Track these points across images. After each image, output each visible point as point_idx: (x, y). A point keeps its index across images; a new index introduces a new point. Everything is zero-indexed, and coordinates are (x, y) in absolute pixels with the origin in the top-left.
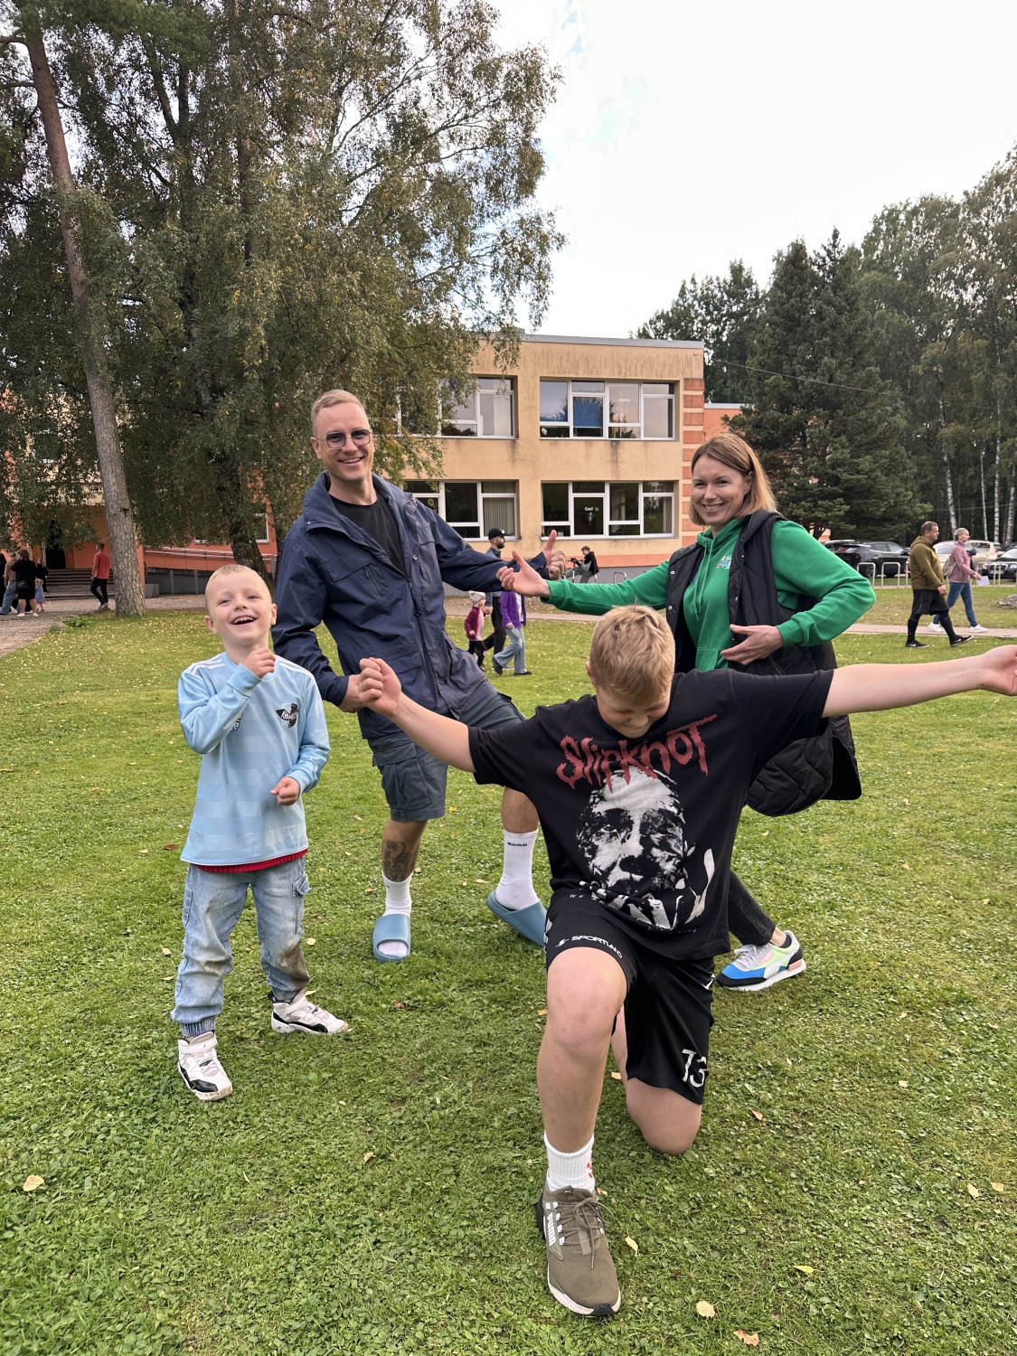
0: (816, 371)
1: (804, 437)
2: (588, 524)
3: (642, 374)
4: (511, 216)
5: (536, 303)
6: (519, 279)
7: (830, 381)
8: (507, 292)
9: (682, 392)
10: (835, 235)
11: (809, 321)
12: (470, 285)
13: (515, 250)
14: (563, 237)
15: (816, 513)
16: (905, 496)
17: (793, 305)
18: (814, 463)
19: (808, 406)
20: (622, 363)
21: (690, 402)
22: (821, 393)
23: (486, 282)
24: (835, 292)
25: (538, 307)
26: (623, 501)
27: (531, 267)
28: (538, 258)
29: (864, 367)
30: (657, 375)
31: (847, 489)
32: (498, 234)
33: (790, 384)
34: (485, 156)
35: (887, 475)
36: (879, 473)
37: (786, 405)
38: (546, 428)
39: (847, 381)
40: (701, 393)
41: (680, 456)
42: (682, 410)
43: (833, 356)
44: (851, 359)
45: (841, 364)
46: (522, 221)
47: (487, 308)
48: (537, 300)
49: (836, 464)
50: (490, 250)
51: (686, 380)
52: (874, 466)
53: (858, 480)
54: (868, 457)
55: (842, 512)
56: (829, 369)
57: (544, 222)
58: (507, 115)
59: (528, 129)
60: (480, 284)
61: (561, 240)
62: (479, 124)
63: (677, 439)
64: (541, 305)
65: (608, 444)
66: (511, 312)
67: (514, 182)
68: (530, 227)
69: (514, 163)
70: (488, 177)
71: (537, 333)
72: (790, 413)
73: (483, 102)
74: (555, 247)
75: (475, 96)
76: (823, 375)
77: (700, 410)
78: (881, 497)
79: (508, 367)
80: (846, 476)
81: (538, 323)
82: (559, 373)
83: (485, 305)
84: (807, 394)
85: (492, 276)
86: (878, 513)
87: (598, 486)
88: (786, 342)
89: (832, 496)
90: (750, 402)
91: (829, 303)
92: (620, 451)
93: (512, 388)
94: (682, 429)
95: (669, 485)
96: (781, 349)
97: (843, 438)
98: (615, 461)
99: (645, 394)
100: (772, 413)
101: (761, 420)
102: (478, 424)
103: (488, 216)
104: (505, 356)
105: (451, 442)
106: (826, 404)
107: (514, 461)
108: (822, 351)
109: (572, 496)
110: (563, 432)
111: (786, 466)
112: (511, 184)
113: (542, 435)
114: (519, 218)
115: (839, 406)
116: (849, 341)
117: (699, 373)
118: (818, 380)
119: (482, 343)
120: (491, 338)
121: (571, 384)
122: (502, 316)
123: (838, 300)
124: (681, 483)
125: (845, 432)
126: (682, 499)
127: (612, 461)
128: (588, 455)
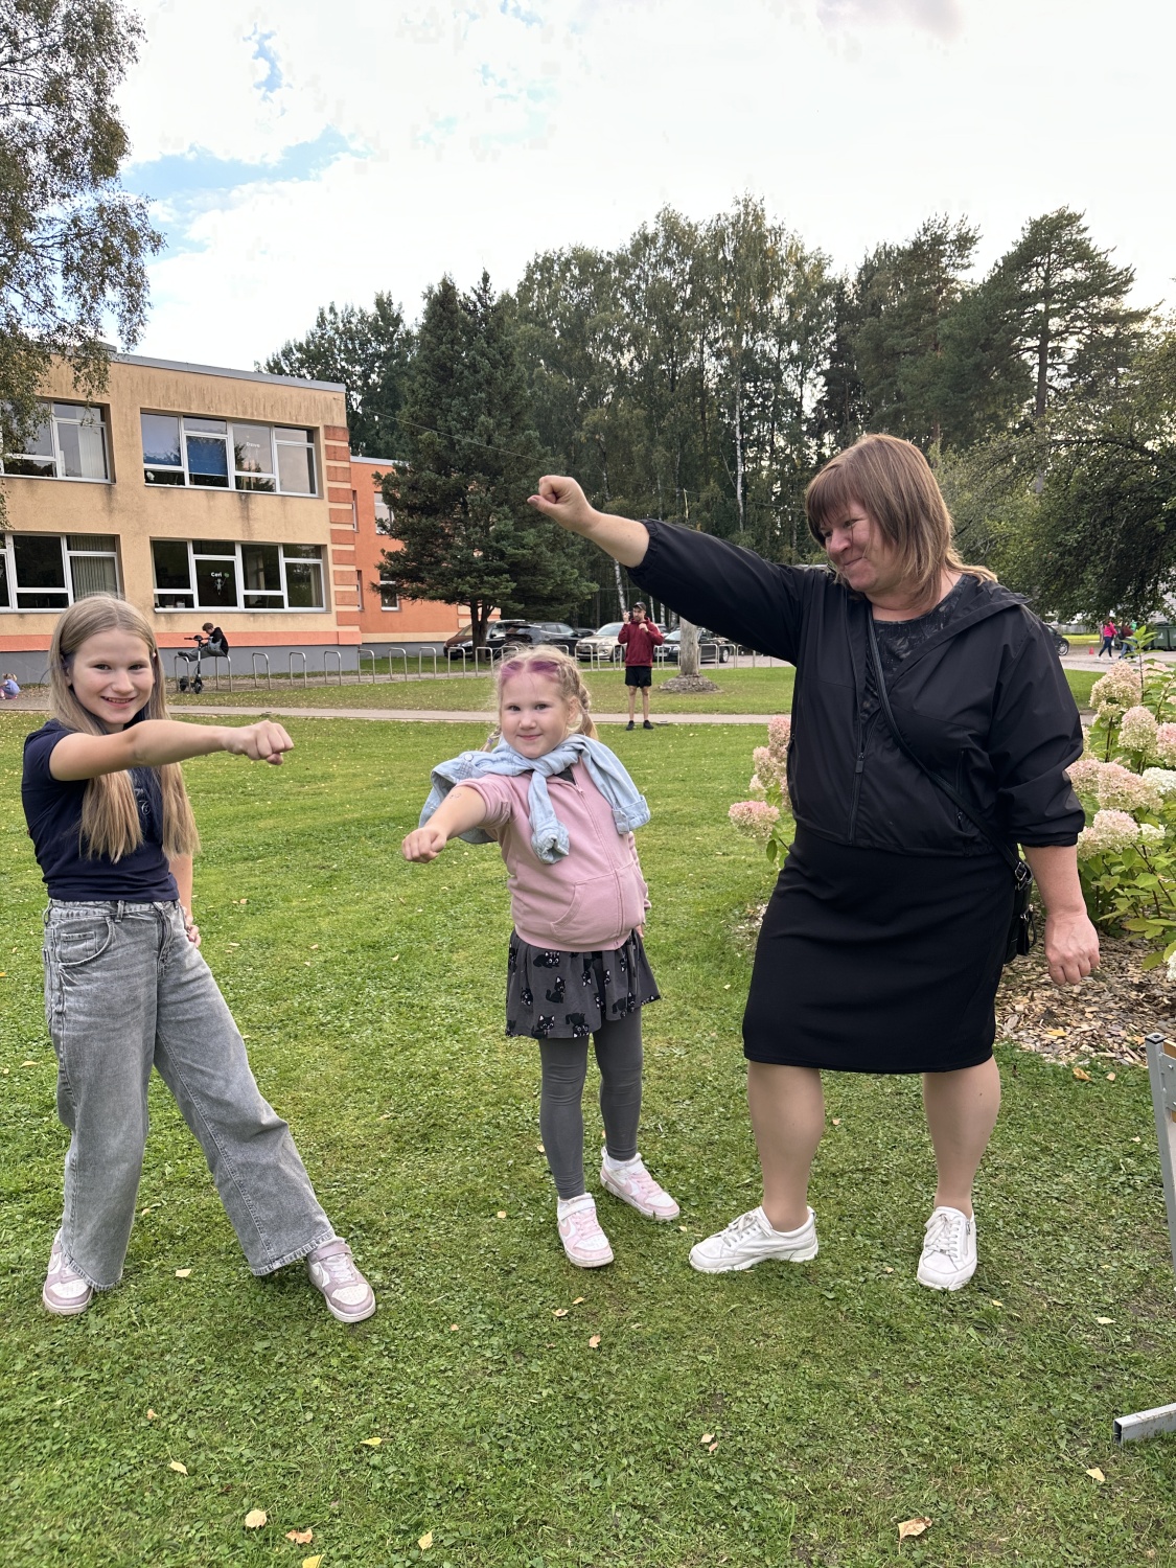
0: (473, 430)
1: (465, 504)
2: (218, 593)
3: (273, 416)
4: (84, 201)
5: (128, 315)
6: (103, 282)
7: (489, 442)
8: (88, 297)
9: (323, 442)
10: (486, 278)
11: (462, 373)
12: (32, 282)
13: (94, 245)
14: (159, 237)
15: (483, 590)
16: (571, 574)
17: (443, 353)
18: (476, 534)
19: (467, 469)
20: (248, 401)
21: (333, 453)
22: (480, 455)
23: (56, 281)
24: (488, 343)
25: (130, 320)
26: (261, 566)
27: (117, 269)
28: (126, 259)
29: (524, 429)
30: (291, 419)
31: (513, 564)
32: (69, 221)
33: (445, 442)
34: (43, 116)
35: (552, 551)
36: (544, 549)
37: (443, 467)
38: (153, 472)
39: (506, 445)
40: (346, 445)
41: (326, 517)
42: (325, 463)
43: (490, 414)
44: (509, 420)
45: (499, 425)
46: (101, 210)
47: (60, 314)
48: (129, 311)
49: (500, 537)
50: (58, 240)
51: (326, 427)
52: (539, 541)
53: (523, 555)
54: (532, 530)
55: (509, 590)
56: (487, 428)
57: (133, 215)
58: (71, 69)
59: (101, 90)
60: (49, 284)
61: (157, 241)
62: (32, 73)
63: (321, 497)
64: (136, 320)
65: (236, 496)
66: (96, 324)
67: (88, 157)
68: (114, 219)
69: (85, 132)
70: (50, 146)
71: (131, 353)
72: (448, 475)
73: (34, 45)
74: (149, 248)
75: (21, 35)
76: (481, 435)
77: (346, 465)
78: (548, 575)
79: (94, 392)
80: (510, 550)
81: (132, 339)
82: (166, 405)
83: (57, 311)
84: (465, 456)
85: (65, 274)
86: (545, 592)
87: (227, 547)
88: (438, 393)
89: (498, 572)
90: (403, 460)
91: (483, 354)
92: (252, 506)
93: (103, 420)
94: (326, 484)
95: (318, 550)
96: (434, 401)
97: (506, 508)
98: (246, 516)
99: (277, 440)
100: (429, 474)
101: (417, 482)
102: (59, 460)
103: (53, 196)
104: (88, 377)
105: (19, 483)
106: (485, 469)
107: (111, 511)
108: (478, 407)
109: (193, 558)
110: (177, 478)
111: (448, 535)
112: (82, 159)
113: (148, 480)
114: (97, 205)
115: (499, 472)
116: (506, 399)
117: (341, 421)
118: (475, 441)
119: (56, 359)
120: (69, 353)
121: (183, 420)
122: (81, 327)
123: (492, 352)
124: (330, 548)
125: (506, 501)
126: (332, 568)
127: (243, 517)
128: (210, 508)
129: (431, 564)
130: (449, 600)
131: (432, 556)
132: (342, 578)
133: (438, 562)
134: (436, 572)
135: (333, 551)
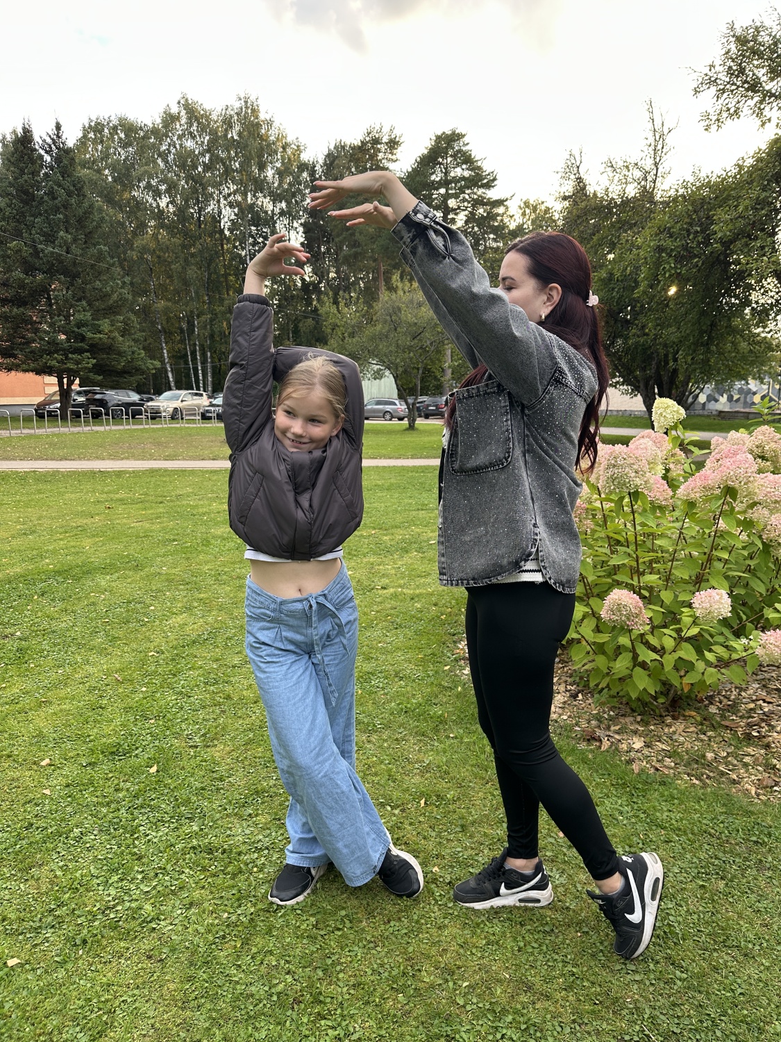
0: (53, 242)
1: (49, 298)
7: (68, 253)
10: (58, 127)
11: (42, 198)
15: (68, 365)
16: (139, 354)
17: (26, 181)
18: (60, 321)
19: (51, 271)
22: (61, 262)
24: (63, 177)
31: (92, 346)
33: (31, 251)
35: (122, 336)
36: (117, 335)
37: (29, 269)
39: (82, 255)
43: (67, 232)
45: (75, 240)
49: (80, 325)
52: (112, 329)
53: (100, 339)
54: (107, 320)
55: (90, 365)
56: (65, 242)
72: (34, 276)
76: (60, 246)
78: (120, 354)
80: (89, 335)
84: (48, 261)
86: (119, 367)
88: (22, 212)
89: (80, 351)
91: (59, 186)
96: (19, 218)
97: (84, 303)
100: (18, 274)
101: (8, 280)
108: (58, 226)
111: (35, 322)
116: (81, 221)
118: (56, 250)
123: (66, 184)
125: (84, 298)
129: (24, 344)
130: (40, 372)
131: (23, 337)
133: (28, 342)
134: (27, 350)
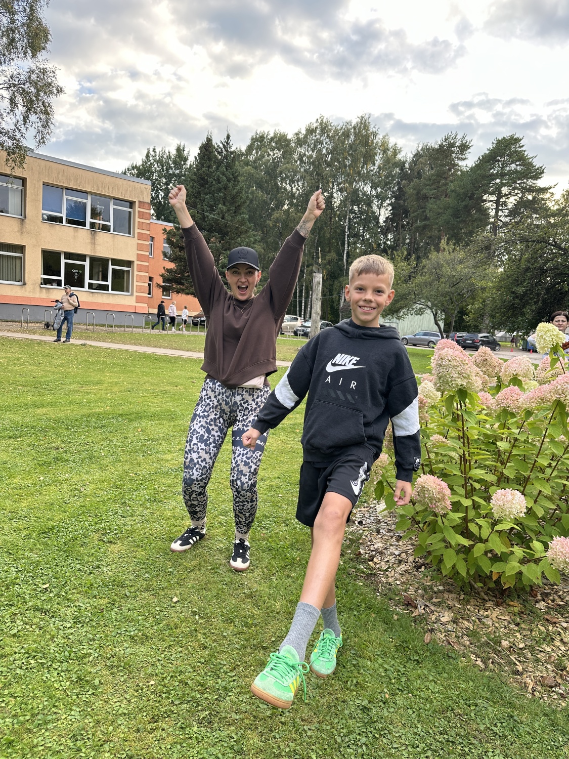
0: (215, 211)
2: (74, 279)
3: (112, 193)
7: (223, 218)
9: (137, 209)
10: (228, 137)
14: (61, 88)
20: (100, 184)
21: (142, 215)
26: (101, 270)
30: (122, 196)
34: (3, 18)
38: (46, 215)
40: (149, 211)
41: (135, 247)
42: (137, 220)
43: (224, 205)
48: (42, 127)
51: (140, 202)
56: (222, 211)
61: (60, 90)
63: (134, 237)
64: (45, 131)
65: (89, 232)
71: (39, 152)
76: (219, 214)
77: (148, 222)
79: (16, 168)
87: (82, 257)
91: (223, 174)
92: (97, 238)
93: (23, 186)
94: (137, 231)
95: (129, 263)
98: (93, 243)
99: (113, 206)
104: (13, 160)
106: (220, 231)
107: (22, 233)
109: (63, 261)
110: (60, 220)
113: (43, 219)
117: (148, 199)
118: (215, 217)
121: (64, 192)
123: (228, 174)
124: (136, 263)
126: (136, 273)
127: (91, 243)
128: (75, 236)
132: (140, 279)
135: (137, 264)
